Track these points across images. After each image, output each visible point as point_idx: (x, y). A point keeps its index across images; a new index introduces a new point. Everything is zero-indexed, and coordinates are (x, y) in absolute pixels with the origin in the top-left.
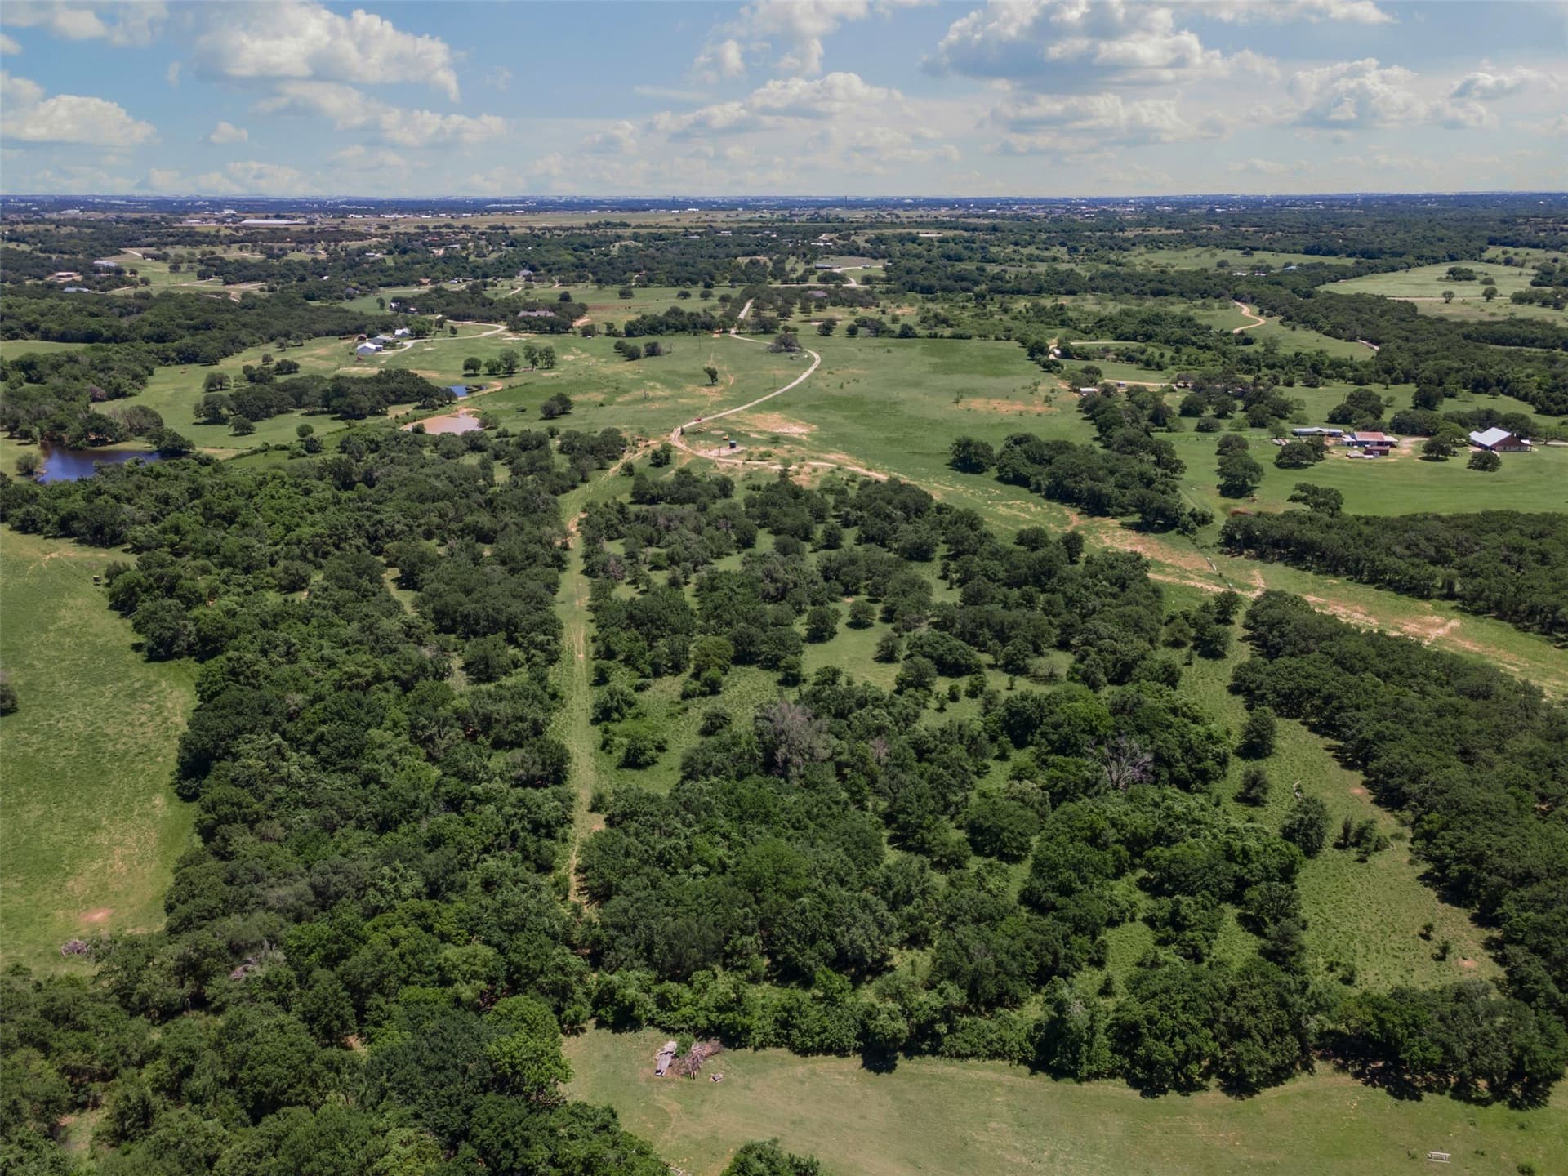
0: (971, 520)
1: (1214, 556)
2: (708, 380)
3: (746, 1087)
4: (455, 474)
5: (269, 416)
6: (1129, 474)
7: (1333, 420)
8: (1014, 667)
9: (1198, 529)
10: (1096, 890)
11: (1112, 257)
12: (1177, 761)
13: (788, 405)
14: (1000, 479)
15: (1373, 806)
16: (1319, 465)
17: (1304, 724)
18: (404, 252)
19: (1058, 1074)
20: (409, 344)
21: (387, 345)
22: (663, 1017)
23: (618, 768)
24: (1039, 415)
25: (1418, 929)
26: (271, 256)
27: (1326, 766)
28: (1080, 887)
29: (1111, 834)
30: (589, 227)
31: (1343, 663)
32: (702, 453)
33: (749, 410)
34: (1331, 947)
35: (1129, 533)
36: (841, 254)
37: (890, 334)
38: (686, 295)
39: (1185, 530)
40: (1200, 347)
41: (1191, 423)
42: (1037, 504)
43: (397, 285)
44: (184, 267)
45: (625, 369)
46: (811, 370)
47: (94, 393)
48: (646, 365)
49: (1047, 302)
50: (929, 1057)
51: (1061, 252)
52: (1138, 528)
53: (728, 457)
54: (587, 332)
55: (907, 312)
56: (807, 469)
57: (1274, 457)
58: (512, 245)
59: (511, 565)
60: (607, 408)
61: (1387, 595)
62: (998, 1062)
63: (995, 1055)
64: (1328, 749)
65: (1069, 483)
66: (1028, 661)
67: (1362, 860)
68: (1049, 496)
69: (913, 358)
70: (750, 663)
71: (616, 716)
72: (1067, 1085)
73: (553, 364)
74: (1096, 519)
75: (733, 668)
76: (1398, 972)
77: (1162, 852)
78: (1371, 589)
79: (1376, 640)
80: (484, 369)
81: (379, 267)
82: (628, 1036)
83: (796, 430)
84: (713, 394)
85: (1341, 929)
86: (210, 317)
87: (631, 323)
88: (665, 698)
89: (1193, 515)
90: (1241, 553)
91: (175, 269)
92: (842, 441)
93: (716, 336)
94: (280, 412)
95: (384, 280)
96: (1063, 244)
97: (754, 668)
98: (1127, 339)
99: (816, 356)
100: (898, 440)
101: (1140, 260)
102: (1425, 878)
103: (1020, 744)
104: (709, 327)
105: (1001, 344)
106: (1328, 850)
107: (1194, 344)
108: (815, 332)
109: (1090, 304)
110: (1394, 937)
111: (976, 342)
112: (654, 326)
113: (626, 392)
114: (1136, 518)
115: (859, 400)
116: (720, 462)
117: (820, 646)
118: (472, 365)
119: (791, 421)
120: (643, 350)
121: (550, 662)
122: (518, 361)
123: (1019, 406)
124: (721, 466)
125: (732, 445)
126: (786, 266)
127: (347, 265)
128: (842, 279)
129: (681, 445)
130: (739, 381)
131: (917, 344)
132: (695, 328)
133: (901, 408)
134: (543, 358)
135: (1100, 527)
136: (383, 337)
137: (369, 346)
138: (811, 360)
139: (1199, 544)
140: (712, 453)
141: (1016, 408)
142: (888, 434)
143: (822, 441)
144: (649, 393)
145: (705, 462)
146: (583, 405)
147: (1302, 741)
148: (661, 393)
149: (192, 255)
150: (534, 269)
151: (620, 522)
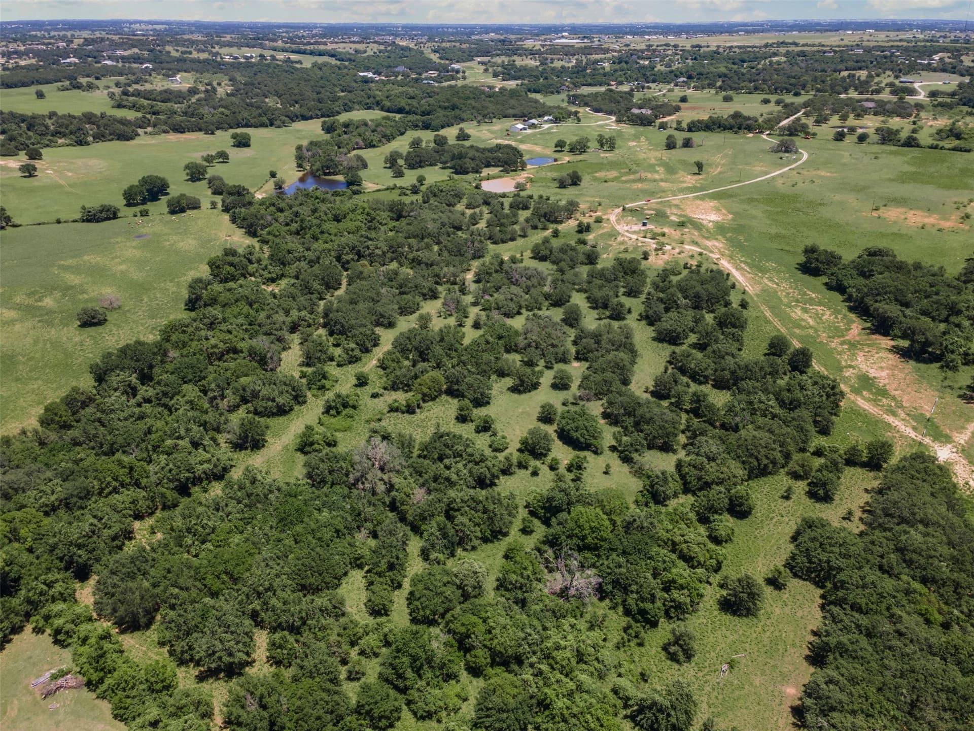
2: (696, 170)
3: (58, 724)
5: (421, 167)
8: (627, 456)
9: (960, 368)
13: (731, 196)
14: (826, 284)
15: (786, 714)
17: (822, 597)
20: (546, 126)
21: (533, 126)
23: (296, 449)
24: (937, 232)
26: (542, 64)
30: (766, 46)
32: (618, 228)
33: (698, 198)
35: (891, 356)
37: (896, 142)
38: (766, 101)
39: (948, 366)
42: (836, 312)
43: (595, 85)
45: (658, 155)
46: (787, 169)
47: (357, 143)
48: (675, 154)
52: (905, 354)
53: (634, 232)
54: (663, 126)
56: (676, 251)
58: (695, 59)
60: (605, 184)
64: (815, 633)
66: (634, 455)
68: (851, 309)
69: (892, 166)
70: (456, 396)
71: (334, 412)
73: (614, 147)
74: (875, 337)
75: (443, 396)
80: (567, 148)
83: (712, 217)
84: (688, 181)
86: (461, 101)
87: (693, 122)
88: (383, 407)
91: (486, 70)
92: (736, 232)
93: (751, 135)
94: (431, 165)
97: (456, 401)
99: (805, 158)
100: (783, 237)
104: (749, 129)
108: (831, 137)
112: (711, 125)
113: (634, 173)
114: (905, 343)
115: (795, 198)
116: (623, 235)
117: (516, 396)
118: (560, 145)
119: (717, 210)
120: (680, 143)
121: (350, 363)
122: (589, 144)
123: (930, 220)
124: (620, 239)
125: (644, 224)
126: (877, 80)
127: (579, 70)
128: (912, 92)
129: (613, 218)
130: (720, 173)
131: (914, 152)
132: (740, 128)
133: (822, 210)
134: (607, 143)
135: (869, 345)
136: (534, 121)
137: (520, 126)
138: (796, 160)
139: (947, 383)
140: (626, 228)
141: (927, 220)
142: (782, 231)
143: (721, 229)
144: (649, 175)
145: (614, 234)
146: (596, 179)
147: (800, 614)
148: (657, 176)
149: (503, 62)
150: (690, 77)
151: (496, 271)
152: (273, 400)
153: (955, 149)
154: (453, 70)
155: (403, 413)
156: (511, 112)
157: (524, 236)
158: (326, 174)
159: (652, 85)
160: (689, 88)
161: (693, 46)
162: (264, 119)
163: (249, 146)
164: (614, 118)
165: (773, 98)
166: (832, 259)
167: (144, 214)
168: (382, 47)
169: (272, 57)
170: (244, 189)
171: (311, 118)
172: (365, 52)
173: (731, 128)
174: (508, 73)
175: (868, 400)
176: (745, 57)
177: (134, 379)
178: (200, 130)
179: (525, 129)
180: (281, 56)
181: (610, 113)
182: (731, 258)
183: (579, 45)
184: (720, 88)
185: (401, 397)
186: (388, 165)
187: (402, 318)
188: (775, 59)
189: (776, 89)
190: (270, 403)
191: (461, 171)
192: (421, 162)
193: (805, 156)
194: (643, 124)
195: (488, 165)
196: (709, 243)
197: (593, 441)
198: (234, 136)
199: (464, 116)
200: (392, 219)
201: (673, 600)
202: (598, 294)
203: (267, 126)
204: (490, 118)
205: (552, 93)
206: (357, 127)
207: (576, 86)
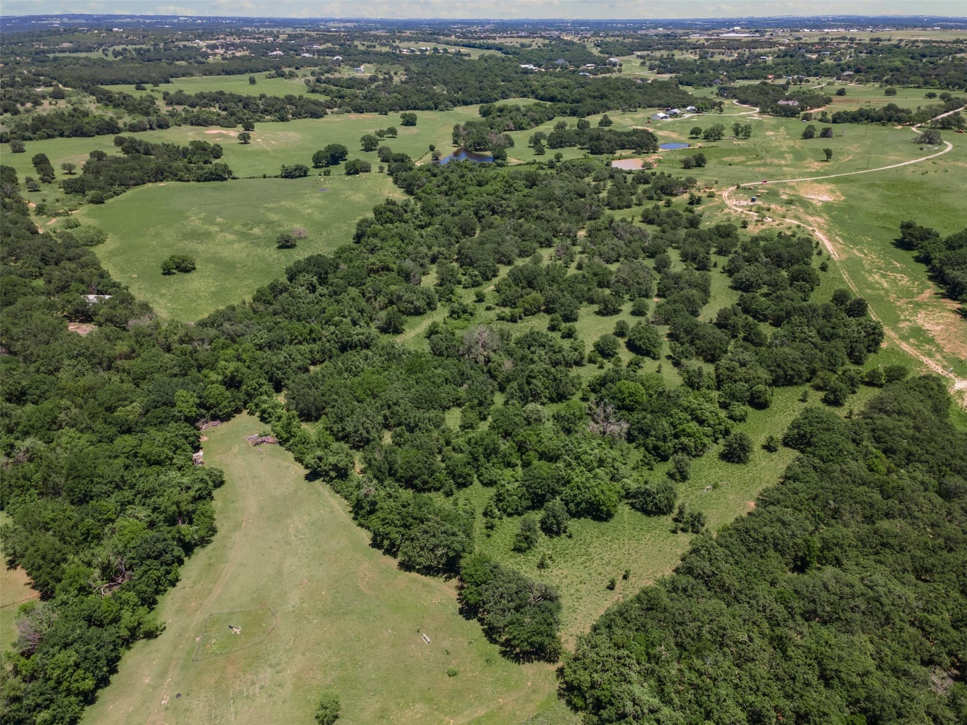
2: (824, 157)
5: (561, 147)
14: (916, 257)
18: (785, 56)
19: (356, 518)
20: (687, 116)
21: (675, 115)
26: (701, 58)
30: (956, 42)
32: (728, 202)
33: (816, 181)
38: (931, 96)
42: (912, 280)
43: (752, 79)
45: (791, 143)
46: (923, 159)
47: (508, 126)
48: (809, 143)
53: (741, 206)
54: (807, 118)
56: (776, 223)
60: (731, 167)
62: (345, 501)
63: (345, 497)
67: (674, 532)
68: (933, 277)
70: (551, 314)
73: (749, 136)
74: (944, 300)
75: (541, 313)
76: (575, 579)
80: (702, 135)
83: (823, 198)
84: (816, 167)
85: (590, 549)
87: (838, 114)
91: (643, 64)
92: (844, 211)
93: (900, 127)
94: (570, 146)
99: (948, 149)
106: (664, 519)
110: (609, 568)
116: (730, 208)
117: (599, 317)
118: (695, 132)
119: (832, 192)
120: (818, 133)
121: (473, 286)
122: (724, 132)
124: (726, 211)
125: (753, 200)
127: (739, 64)
129: (725, 194)
132: (889, 120)
133: (944, 196)
134: (743, 131)
135: (935, 306)
136: (677, 111)
137: (662, 115)
138: (936, 152)
140: (735, 203)
142: (891, 212)
143: (828, 208)
144: (776, 161)
145: (722, 207)
146: (721, 162)
148: (783, 162)
149: (662, 56)
150: (857, 71)
151: (606, 229)
152: (412, 303)
154: (610, 63)
155: (508, 321)
156: (657, 102)
157: (640, 205)
158: (476, 150)
159: (812, 79)
160: (851, 82)
161: (872, 40)
162: (431, 103)
163: (414, 125)
164: (758, 109)
165: (939, 92)
166: (927, 235)
167: (327, 173)
168: (547, 42)
169: (445, 51)
170: (407, 157)
171: (471, 103)
172: (530, 46)
173: (879, 120)
174: (663, 66)
175: (913, 345)
176: (927, 52)
177: (315, 279)
178: (376, 111)
179: (666, 117)
180: (452, 50)
181: (756, 106)
182: (828, 232)
183: (746, 39)
184: (887, 81)
185: (507, 311)
186: (532, 145)
187: (519, 259)
188: (959, 56)
189: (948, 84)
190: (409, 305)
191: (596, 151)
192: (561, 142)
193: (950, 147)
194: (787, 116)
195: (623, 147)
196: (810, 219)
197: (654, 350)
198: (403, 117)
199: (610, 104)
200: (526, 187)
201: (681, 444)
202: (690, 250)
203: (431, 109)
204: (635, 107)
205: (704, 86)
206: (510, 112)
207: (731, 79)
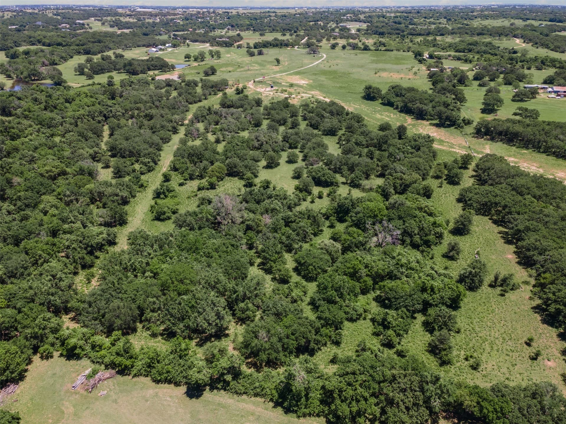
0: (359, 119)
1: (470, 139)
2: (276, 64)
3: (115, 401)
4: (152, 94)
5: (103, 73)
6: (438, 102)
7: (545, 82)
8: (354, 185)
9: (465, 127)
10: (347, 302)
11: (465, 22)
12: (415, 235)
13: (304, 73)
14: (382, 103)
15: (516, 265)
16: (533, 100)
17: (490, 219)
18: (188, 20)
19: (287, 411)
20: (170, 50)
21: (161, 49)
22: (92, 354)
23: (153, 220)
24: (409, 79)
25: (525, 339)
26: (139, 20)
27: (496, 242)
28: (338, 299)
29: (364, 272)
30: (260, 13)
31: (518, 191)
32: (258, 90)
33: (287, 75)
34: (471, 345)
35: (432, 127)
36: (352, 21)
37: (360, 49)
38: (284, 35)
39: (459, 127)
40: (492, 54)
41: (477, 83)
42: (394, 114)
43: (182, 31)
44: (106, 24)
45: (248, 59)
46: (320, 61)
47: (44, 63)
48: (257, 58)
49: (430, 38)
50: (222, 391)
51: (443, 21)
52: (437, 125)
53: (269, 91)
54: (239, 47)
55: (370, 42)
56: (299, 97)
57: (511, 97)
58: (229, 18)
59: (154, 130)
60: (232, 73)
61: (552, 159)
62: (258, 399)
63: (256, 395)
64: (500, 233)
65: (410, 105)
66: (361, 182)
67: (502, 295)
68: (401, 111)
69: (365, 58)
70: (235, 176)
71: (162, 196)
72: (292, 418)
73: (220, 57)
74: (419, 121)
75: (227, 177)
76: (506, 365)
77: (389, 284)
78: (544, 156)
79: (538, 180)
80: (192, 59)
81: (176, 25)
82: (72, 362)
83: (303, 82)
84: (276, 68)
85: (480, 335)
86: (101, 38)
87: (256, 43)
88: (191, 189)
89: (464, 120)
90: (483, 138)
91: (103, 24)
92: (320, 87)
93: (289, 48)
95: (175, 29)
96: (445, 18)
97: (236, 178)
98: (460, 52)
99: (325, 56)
100: (344, 87)
101: (476, 23)
102: (537, 309)
103: (341, 220)
104: (287, 45)
105: (405, 53)
106: (485, 289)
107: (490, 53)
108: (329, 48)
109: (449, 39)
110: (510, 343)
111: (395, 52)
112: (266, 45)
113: (242, 67)
114: (437, 122)
115: (335, 72)
116: (264, 93)
117: (270, 170)
118: (188, 57)
119: (303, 79)
120: (256, 53)
121: (149, 171)
122: (205, 56)
123: (402, 76)
124: (264, 95)
125: (272, 87)
126: (329, 26)
127: (165, 24)
128: (349, 30)
129: (251, 86)
130: (289, 64)
131: (370, 53)
132: (281, 45)
133: (352, 75)
134: (216, 55)
135: (420, 125)
137: (154, 49)
138: (322, 57)
139: (463, 133)
140: (263, 90)
141: (401, 76)
142: (341, 85)
144: (252, 68)
145: (258, 93)
146: (222, 71)
147: (487, 228)
148: (256, 68)
149: (112, 19)
150: (232, 26)
152: (117, 195)
153: (386, 50)
154: (79, 24)
155: (208, 189)
156: (144, 43)
157: (206, 99)
158: (33, 80)
160: (237, 31)
173: (277, 46)
174: (120, 25)
175: (438, 145)
176: (255, 17)
181: (207, 42)
186: (78, 73)
187: (164, 145)
188: (271, 18)
189: (284, 30)
190: (115, 197)
191: (133, 73)
192: (100, 70)
194: (227, 46)
195: (149, 69)
196: (312, 93)
197: (333, 181)
199: (111, 45)
200: (109, 99)
202: (278, 117)
204: (129, 47)
206: (36, 53)
207: (169, 31)
